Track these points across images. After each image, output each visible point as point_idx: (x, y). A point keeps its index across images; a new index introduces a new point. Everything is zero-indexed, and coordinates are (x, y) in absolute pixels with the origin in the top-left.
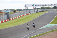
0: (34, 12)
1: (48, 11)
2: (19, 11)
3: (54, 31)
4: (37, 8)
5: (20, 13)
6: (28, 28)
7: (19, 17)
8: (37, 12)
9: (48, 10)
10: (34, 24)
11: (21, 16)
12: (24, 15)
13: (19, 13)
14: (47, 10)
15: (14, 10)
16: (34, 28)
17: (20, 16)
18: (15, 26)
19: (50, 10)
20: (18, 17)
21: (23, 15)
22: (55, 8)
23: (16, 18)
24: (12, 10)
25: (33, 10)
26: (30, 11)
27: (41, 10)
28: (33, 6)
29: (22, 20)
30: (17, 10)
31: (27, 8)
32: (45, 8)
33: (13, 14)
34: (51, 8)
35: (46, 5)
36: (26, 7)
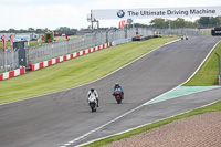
0: (124, 40)
1: (177, 34)
2: (67, 36)
3: (200, 112)
4: (137, 26)
5: (70, 42)
6: (93, 105)
7: (65, 59)
8: (134, 39)
9: (179, 30)
10: (117, 86)
11: (75, 55)
12: (87, 51)
13: (66, 43)
14: (175, 30)
15: (46, 30)
16: (119, 102)
17: (68, 57)
18: (51, 95)
19: (185, 30)
20: (61, 59)
21: (81, 53)
22: (204, 22)
23: (54, 61)
24: (39, 31)
25: (122, 33)
26: (110, 34)
27: (150, 33)
28: (121, 15)
29: (78, 69)
30: (59, 33)
31: (95, 24)
32: (167, 23)
33: (42, 49)
34: (190, 25)
35: (170, 12)
36: (92, 19)
